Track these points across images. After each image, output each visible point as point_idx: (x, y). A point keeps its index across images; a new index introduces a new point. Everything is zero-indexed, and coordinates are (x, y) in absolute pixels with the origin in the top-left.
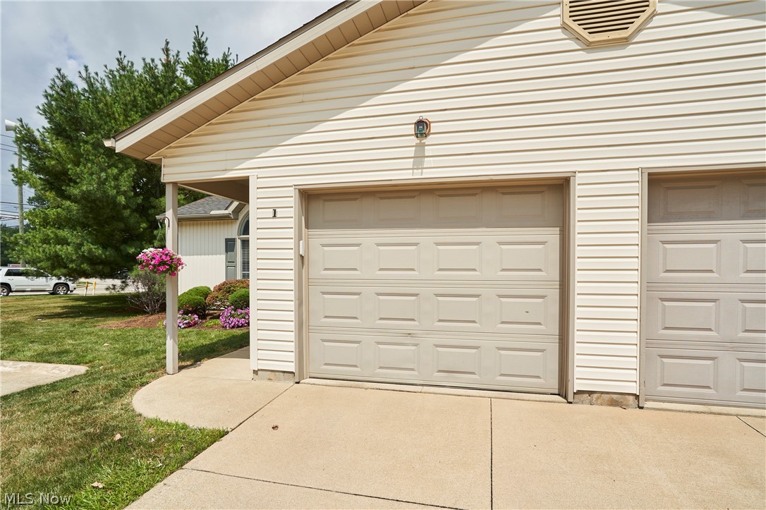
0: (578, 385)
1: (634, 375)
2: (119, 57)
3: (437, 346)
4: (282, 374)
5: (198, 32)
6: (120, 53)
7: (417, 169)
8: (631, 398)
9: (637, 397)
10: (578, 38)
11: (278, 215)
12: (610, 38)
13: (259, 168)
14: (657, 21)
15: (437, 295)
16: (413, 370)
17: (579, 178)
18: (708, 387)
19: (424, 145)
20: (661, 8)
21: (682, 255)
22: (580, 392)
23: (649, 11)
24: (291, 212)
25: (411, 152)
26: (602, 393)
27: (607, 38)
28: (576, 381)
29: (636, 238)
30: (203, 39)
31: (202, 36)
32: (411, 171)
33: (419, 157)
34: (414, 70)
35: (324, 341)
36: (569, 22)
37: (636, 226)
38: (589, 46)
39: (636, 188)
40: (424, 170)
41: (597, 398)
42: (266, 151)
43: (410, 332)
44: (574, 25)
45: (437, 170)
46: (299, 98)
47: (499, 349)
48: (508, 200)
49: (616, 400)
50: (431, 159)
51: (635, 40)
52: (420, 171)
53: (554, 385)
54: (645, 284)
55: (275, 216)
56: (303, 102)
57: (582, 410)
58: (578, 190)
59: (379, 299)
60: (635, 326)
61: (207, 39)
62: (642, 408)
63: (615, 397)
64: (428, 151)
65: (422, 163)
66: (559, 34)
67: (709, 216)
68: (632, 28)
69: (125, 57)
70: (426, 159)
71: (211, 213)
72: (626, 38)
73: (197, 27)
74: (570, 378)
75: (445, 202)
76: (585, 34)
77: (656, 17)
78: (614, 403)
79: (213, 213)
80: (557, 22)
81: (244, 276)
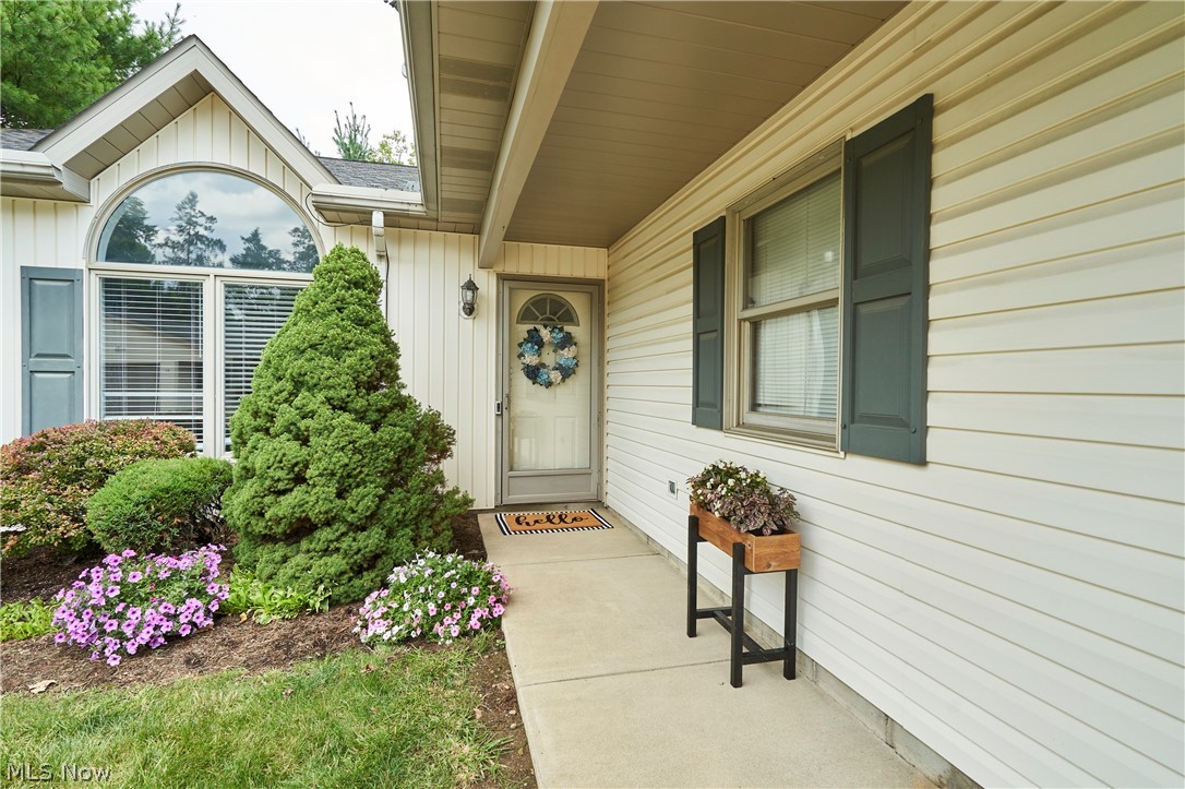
81: (112, 406)
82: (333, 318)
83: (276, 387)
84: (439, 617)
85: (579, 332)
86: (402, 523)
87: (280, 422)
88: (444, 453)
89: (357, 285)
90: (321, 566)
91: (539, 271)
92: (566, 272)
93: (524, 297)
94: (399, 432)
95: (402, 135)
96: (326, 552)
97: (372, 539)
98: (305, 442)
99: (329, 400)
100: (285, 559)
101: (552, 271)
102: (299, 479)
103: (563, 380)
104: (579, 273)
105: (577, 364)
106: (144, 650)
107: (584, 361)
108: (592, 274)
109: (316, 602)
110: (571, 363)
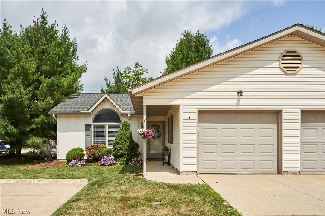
0: (284, 169)
1: (298, 166)
2: (4, 22)
3: (241, 160)
4: (192, 172)
5: (43, 12)
6: (5, 20)
7: (238, 106)
8: (298, 172)
9: (299, 171)
10: (283, 71)
11: (190, 118)
12: (292, 72)
13: (183, 102)
14: (303, 69)
15: (241, 145)
16: (234, 168)
17: (284, 111)
18: (315, 168)
19: (240, 98)
20: (304, 66)
21: (308, 132)
22: (285, 171)
23: (302, 66)
24: (195, 118)
25: (236, 100)
26: (290, 171)
27: (291, 72)
28: (284, 168)
29: (298, 128)
30: (45, 16)
31: (45, 14)
32: (236, 106)
33: (238, 102)
34: (237, 75)
35: (204, 161)
36: (281, 66)
37: (298, 124)
38: (286, 74)
39: (298, 114)
40: (240, 106)
41: (289, 173)
42: (186, 97)
43: (233, 156)
44: (283, 67)
45: (243, 106)
46: (198, 80)
47: (260, 160)
48: (262, 116)
49: (294, 173)
50: (242, 103)
51: (298, 74)
52: (239, 106)
53: (276, 170)
54: (301, 140)
55: (189, 119)
56: (199, 81)
57: (285, 176)
58: (284, 114)
59: (223, 146)
60: (298, 152)
61: (47, 16)
62: (300, 174)
63: (293, 172)
64: (241, 100)
65: (239, 104)
66: (278, 69)
67: (314, 122)
68: (298, 70)
69: (7, 22)
70: (240, 103)
71: (81, 112)
72: (296, 73)
73: (43, 9)
74: (282, 167)
75: (244, 116)
76: (285, 70)
77: (303, 68)
78: (293, 174)
79: (82, 111)
80: (278, 66)
81: (94, 142)
82: (124, 130)
83: (118, 139)
84: (137, 163)
85: (161, 130)
86: (133, 155)
87: (119, 143)
88: (138, 148)
89: (127, 126)
90: (124, 159)
91: (153, 120)
92: (158, 120)
93: (151, 124)
94: (132, 145)
95: (130, 68)
96: (125, 158)
97: (130, 156)
98: (122, 145)
99: (124, 140)
100: (120, 159)
101: (156, 120)
102: (122, 150)
103: (158, 138)
104: (160, 120)
105: (160, 135)
106: (108, 165)
107: (161, 135)
108: (162, 120)
109: (124, 163)
110: (159, 135)
